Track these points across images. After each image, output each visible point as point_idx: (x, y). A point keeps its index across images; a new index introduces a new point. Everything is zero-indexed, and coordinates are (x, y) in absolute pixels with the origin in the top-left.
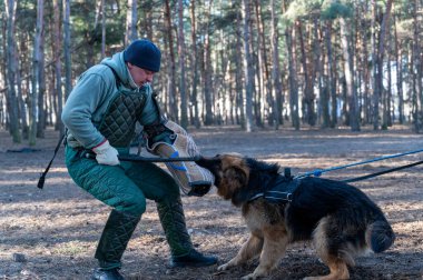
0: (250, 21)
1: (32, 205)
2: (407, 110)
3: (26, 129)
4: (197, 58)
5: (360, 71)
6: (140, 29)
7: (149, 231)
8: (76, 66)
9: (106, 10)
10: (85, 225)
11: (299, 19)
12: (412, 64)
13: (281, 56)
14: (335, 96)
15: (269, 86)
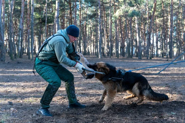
0: (101, 17)
1: (16, 84)
2: (160, 52)
3: (15, 55)
4: (81, 30)
5: (142, 37)
6: (60, 18)
7: (60, 94)
8: (36, 31)
9: (48, 10)
10: (36, 92)
11: (120, 16)
12: (162, 35)
13: (113, 30)
14: (132, 46)
15: (108, 41)
